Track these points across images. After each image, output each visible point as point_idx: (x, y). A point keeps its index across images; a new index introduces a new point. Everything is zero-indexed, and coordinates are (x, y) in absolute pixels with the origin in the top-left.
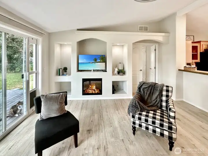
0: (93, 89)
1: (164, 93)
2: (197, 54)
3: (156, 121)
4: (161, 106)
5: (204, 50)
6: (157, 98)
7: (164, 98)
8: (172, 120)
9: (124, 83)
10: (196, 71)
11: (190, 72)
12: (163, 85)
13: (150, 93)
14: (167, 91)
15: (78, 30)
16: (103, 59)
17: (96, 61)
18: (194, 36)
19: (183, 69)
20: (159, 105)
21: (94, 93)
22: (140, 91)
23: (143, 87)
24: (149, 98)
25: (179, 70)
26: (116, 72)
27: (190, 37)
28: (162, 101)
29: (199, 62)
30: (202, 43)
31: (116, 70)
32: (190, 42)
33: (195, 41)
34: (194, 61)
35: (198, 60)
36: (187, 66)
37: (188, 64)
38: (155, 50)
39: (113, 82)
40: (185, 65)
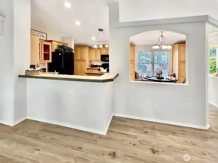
2: (49, 54)
5: (56, 50)
18: (47, 34)
27: (43, 34)
29: (51, 62)
30: (53, 43)
33: (48, 40)
34: (47, 61)
35: (50, 61)
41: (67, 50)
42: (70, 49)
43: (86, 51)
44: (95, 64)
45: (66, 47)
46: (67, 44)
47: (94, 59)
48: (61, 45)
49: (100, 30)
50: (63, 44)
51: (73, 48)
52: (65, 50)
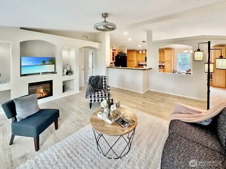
0: (41, 92)
1: (104, 80)
2: (114, 57)
3: (103, 94)
4: (103, 88)
5: (117, 55)
6: (100, 84)
7: (104, 83)
8: (109, 92)
9: (71, 82)
10: (115, 67)
11: (112, 68)
12: (103, 76)
13: (96, 82)
14: (105, 79)
15: (21, 28)
16: (52, 61)
17: (44, 63)
19: (109, 66)
20: (102, 87)
21: (42, 96)
22: (90, 82)
23: (92, 79)
24: (96, 85)
25: (107, 67)
26: (65, 73)
27: (111, 46)
28: (103, 85)
30: (116, 51)
31: (66, 71)
32: (112, 50)
34: (113, 61)
35: (115, 61)
36: (111, 65)
37: (111, 63)
38: (93, 54)
39: (63, 82)
40: (110, 64)
41: (123, 55)
42: (125, 54)
43: (134, 54)
44: (141, 64)
45: (123, 53)
46: (123, 51)
47: (140, 60)
48: (120, 51)
49: (143, 42)
50: (121, 51)
51: (126, 53)
52: (122, 54)
